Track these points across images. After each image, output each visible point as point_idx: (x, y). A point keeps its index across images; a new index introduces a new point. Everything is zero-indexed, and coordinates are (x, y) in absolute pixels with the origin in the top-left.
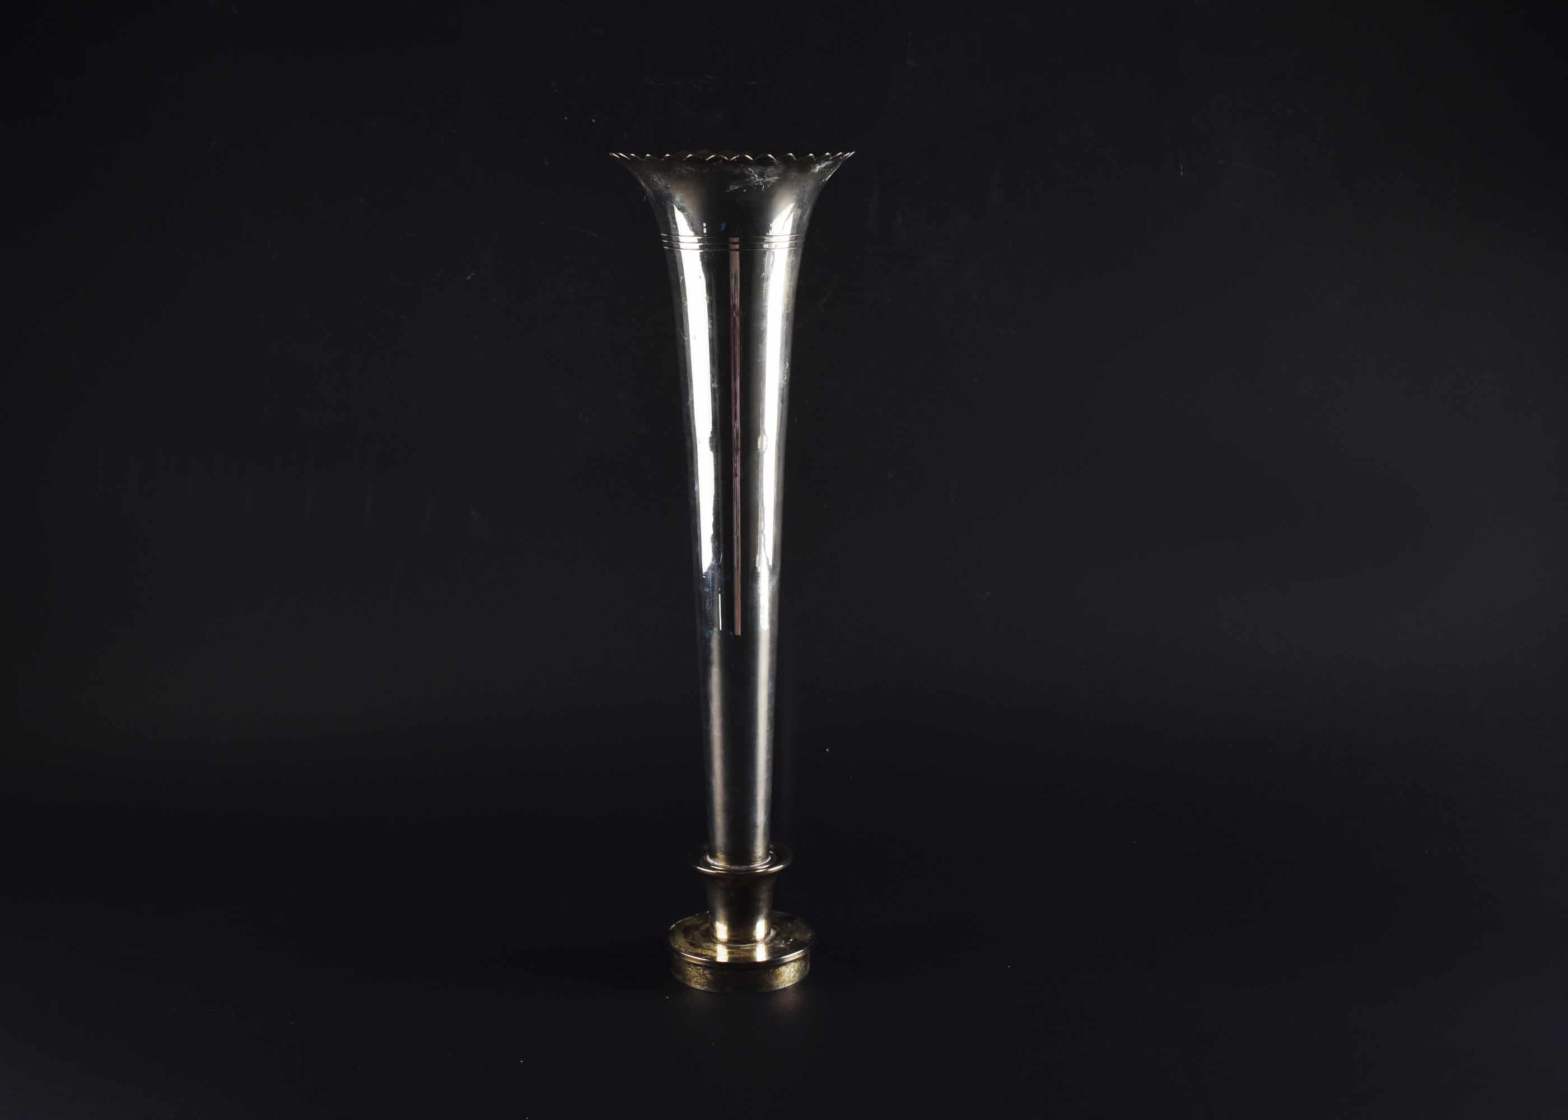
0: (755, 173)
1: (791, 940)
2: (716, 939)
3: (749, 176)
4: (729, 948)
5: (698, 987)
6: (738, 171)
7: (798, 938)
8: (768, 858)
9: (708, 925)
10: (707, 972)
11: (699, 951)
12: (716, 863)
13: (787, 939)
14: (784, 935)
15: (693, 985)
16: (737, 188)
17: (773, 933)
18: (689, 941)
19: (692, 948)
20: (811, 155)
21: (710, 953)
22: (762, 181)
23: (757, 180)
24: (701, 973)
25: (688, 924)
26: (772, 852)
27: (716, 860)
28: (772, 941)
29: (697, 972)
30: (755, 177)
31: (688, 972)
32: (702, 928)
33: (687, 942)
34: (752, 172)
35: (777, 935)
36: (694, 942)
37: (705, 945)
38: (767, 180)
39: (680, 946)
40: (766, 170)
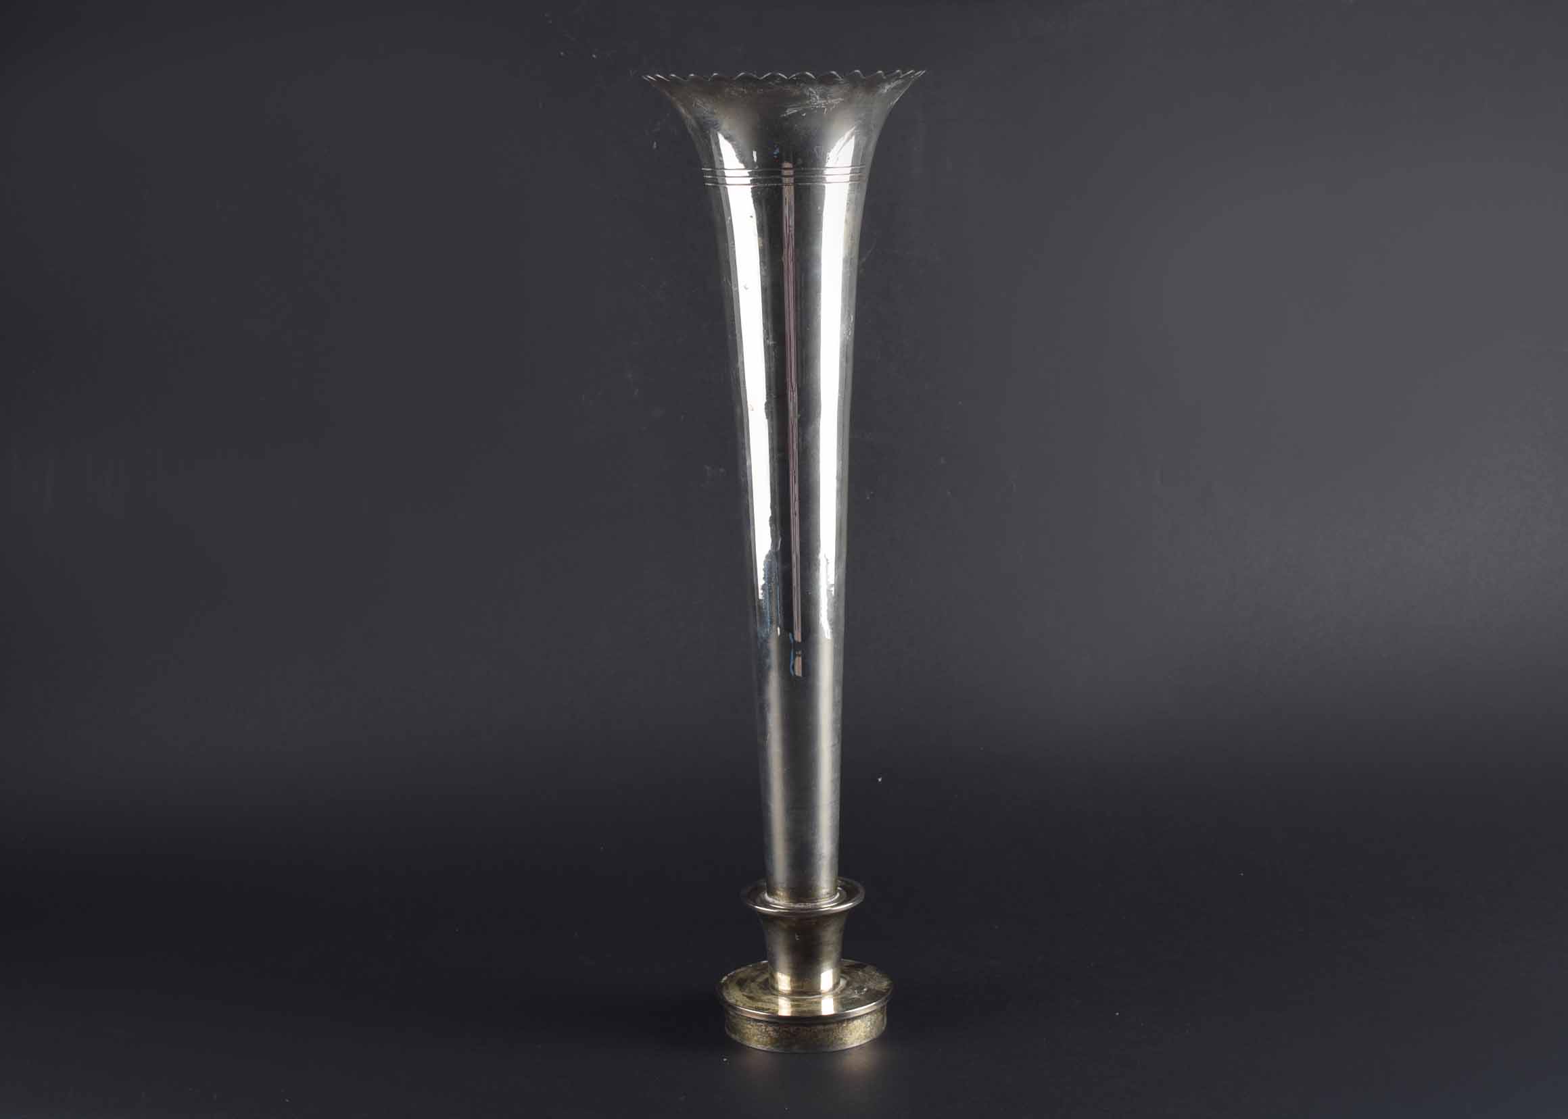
0: (817, 94)
1: (865, 990)
2: (777, 990)
3: (809, 98)
4: (793, 1000)
5: (759, 1047)
6: (797, 92)
7: (872, 987)
8: (836, 894)
9: (766, 976)
10: (770, 1028)
11: (760, 1004)
12: (776, 902)
13: (860, 989)
14: (856, 985)
15: (754, 1045)
16: (796, 111)
17: (842, 983)
18: (746, 994)
19: (751, 1002)
20: (880, 72)
21: (772, 1006)
22: (824, 103)
23: (819, 102)
24: (764, 1030)
25: (741, 975)
26: (839, 888)
27: (776, 897)
28: (842, 991)
29: (758, 1029)
30: (816, 98)
31: (747, 1030)
32: (760, 980)
33: (744, 995)
34: (813, 93)
35: (848, 984)
36: (751, 995)
37: (765, 998)
38: (829, 102)
39: (737, 1001)
40: (828, 90)
